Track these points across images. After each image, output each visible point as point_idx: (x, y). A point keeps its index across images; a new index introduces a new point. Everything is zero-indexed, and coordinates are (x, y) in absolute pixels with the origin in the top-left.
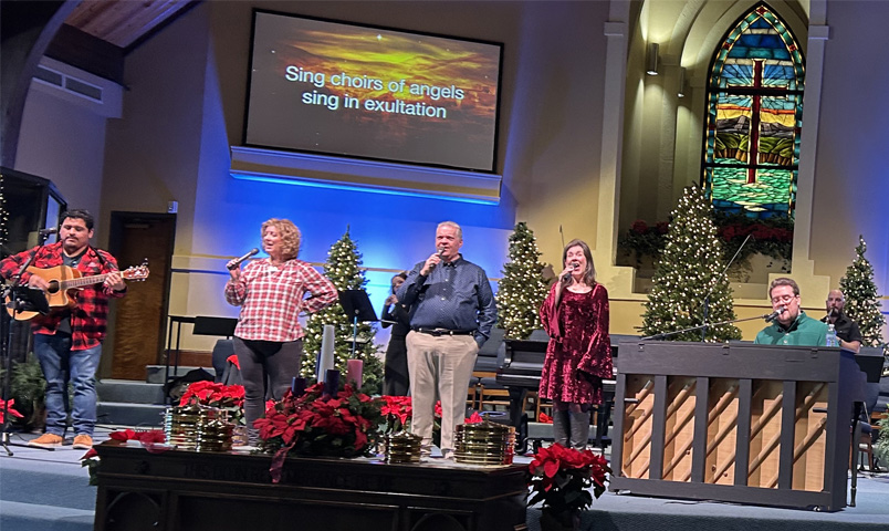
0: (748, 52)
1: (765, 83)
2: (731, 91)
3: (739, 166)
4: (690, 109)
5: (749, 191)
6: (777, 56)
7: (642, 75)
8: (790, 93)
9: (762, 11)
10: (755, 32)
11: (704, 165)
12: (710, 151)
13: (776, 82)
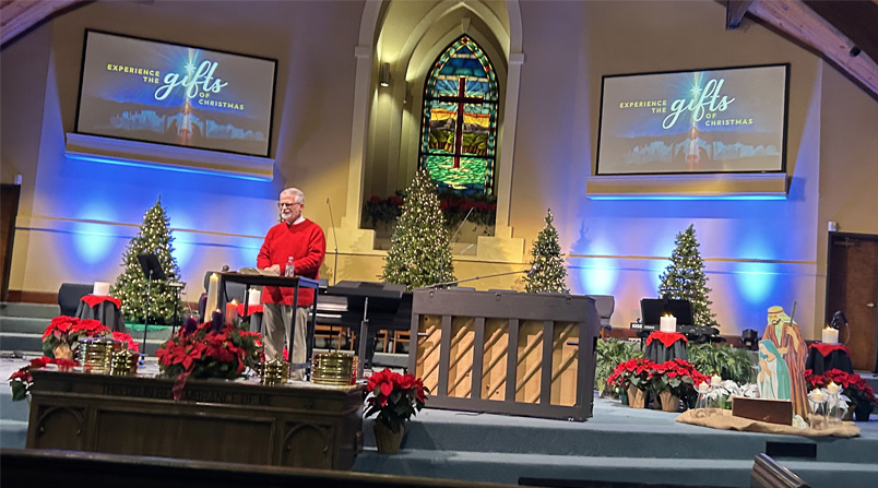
0: (455, 71)
1: (467, 94)
2: (442, 99)
3: (447, 155)
4: (410, 111)
5: (455, 174)
6: (476, 74)
7: (377, 86)
8: (486, 102)
9: (465, 41)
10: (460, 56)
11: (421, 154)
12: (425, 144)
13: (476, 93)
